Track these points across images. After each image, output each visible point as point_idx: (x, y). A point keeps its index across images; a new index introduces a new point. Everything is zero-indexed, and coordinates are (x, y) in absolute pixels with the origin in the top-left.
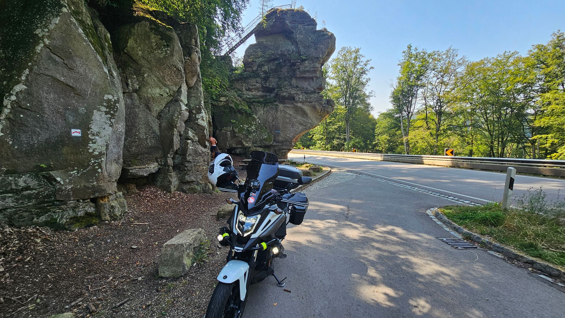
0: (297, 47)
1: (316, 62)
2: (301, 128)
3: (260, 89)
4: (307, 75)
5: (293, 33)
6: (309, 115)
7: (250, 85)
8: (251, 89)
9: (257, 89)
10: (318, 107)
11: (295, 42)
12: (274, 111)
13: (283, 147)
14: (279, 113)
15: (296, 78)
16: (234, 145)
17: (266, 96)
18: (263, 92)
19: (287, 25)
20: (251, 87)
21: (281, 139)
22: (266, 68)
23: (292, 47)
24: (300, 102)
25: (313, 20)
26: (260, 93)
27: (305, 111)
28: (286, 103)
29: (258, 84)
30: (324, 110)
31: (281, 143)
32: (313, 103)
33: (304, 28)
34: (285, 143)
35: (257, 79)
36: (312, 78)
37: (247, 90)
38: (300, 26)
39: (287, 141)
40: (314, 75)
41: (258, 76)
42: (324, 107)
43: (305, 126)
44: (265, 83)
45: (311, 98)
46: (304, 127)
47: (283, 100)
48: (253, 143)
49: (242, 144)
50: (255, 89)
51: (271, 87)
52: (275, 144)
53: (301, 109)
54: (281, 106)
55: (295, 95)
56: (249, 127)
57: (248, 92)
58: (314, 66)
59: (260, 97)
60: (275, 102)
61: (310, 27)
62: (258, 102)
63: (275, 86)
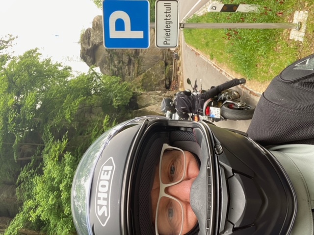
3: (129, 67)
5: (95, 44)
8: (129, 72)
12: (143, 59)
13: (167, 54)
14: (145, 56)
19: (91, 48)
25: (87, 30)
29: (126, 68)
33: (93, 37)
34: (164, 53)
41: (121, 67)
48: (163, 73)
49: (163, 80)
50: (129, 70)
52: (164, 59)
54: (141, 54)
56: (153, 75)
57: (131, 75)
59: (134, 66)
60: (138, 58)
61: (91, 33)
62: (138, 69)
63: (128, 57)
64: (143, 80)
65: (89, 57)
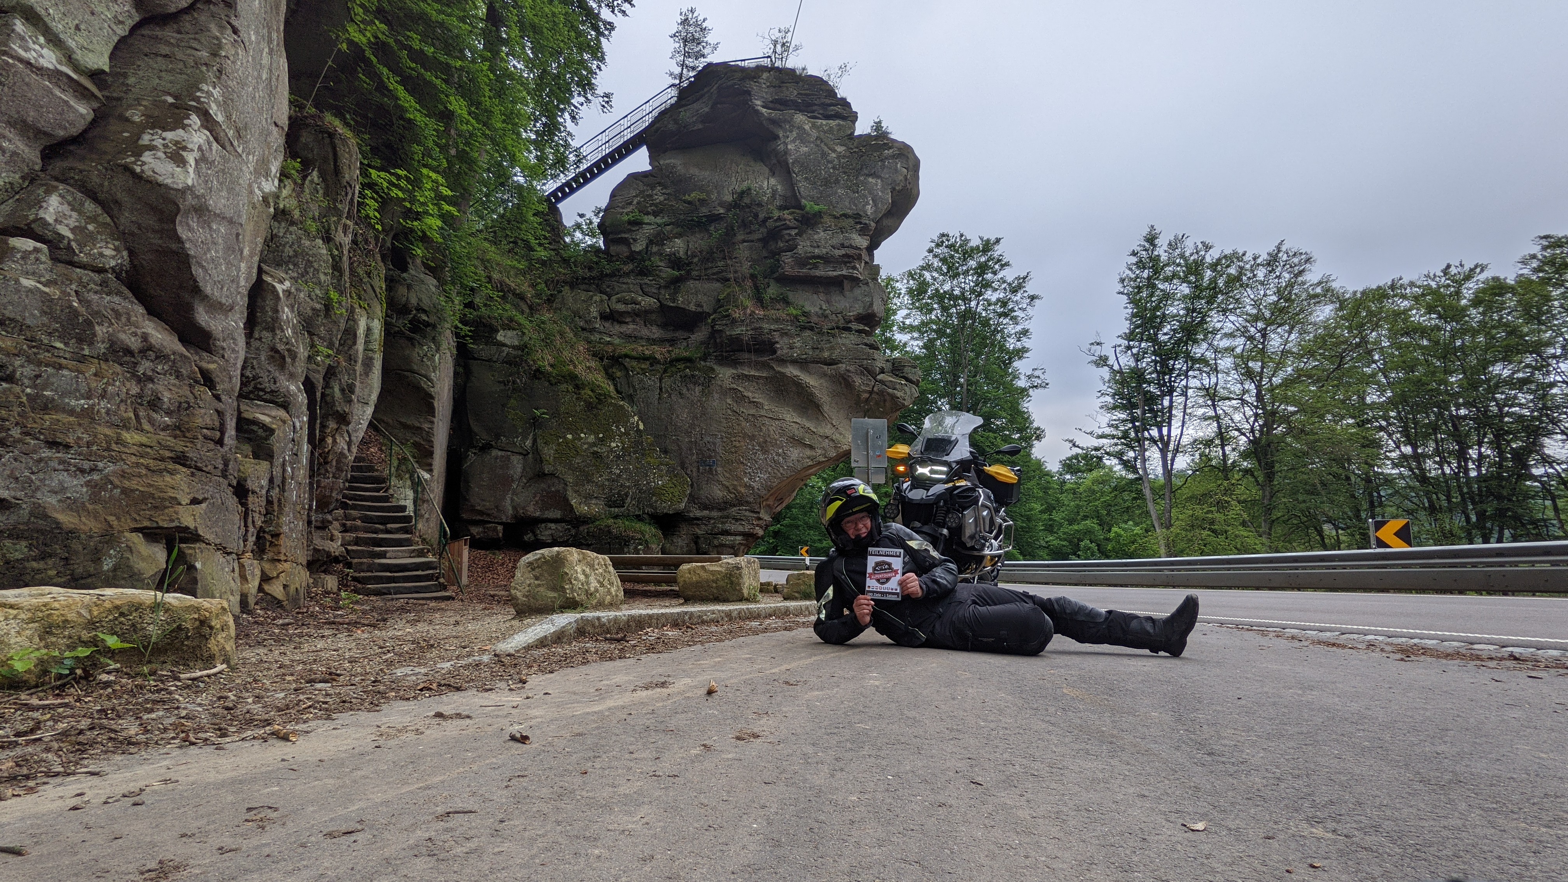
0: (791, 184)
3: (653, 317)
4: (821, 271)
5: (777, 137)
6: (826, 408)
7: (619, 301)
8: (622, 314)
9: (642, 315)
11: (780, 166)
12: (698, 389)
13: (727, 526)
14: (716, 396)
15: (782, 279)
16: (533, 511)
17: (671, 340)
18: (664, 326)
19: (757, 111)
20: (621, 307)
21: (718, 493)
22: (678, 246)
23: (773, 181)
24: (795, 362)
26: (656, 332)
27: (812, 394)
28: (742, 364)
29: (648, 299)
31: (720, 510)
32: (842, 367)
33: (814, 126)
34: (733, 511)
35: (647, 281)
36: (839, 283)
37: (604, 317)
38: (799, 118)
39: (740, 501)
40: (844, 272)
43: (811, 447)
44: (673, 295)
45: (832, 348)
46: (808, 452)
47: (732, 351)
48: (610, 504)
50: (635, 315)
51: (692, 307)
53: (798, 385)
54: (725, 374)
55: (776, 336)
56: (602, 443)
57: (607, 325)
58: (847, 243)
63: (706, 308)
65: (706, 110)
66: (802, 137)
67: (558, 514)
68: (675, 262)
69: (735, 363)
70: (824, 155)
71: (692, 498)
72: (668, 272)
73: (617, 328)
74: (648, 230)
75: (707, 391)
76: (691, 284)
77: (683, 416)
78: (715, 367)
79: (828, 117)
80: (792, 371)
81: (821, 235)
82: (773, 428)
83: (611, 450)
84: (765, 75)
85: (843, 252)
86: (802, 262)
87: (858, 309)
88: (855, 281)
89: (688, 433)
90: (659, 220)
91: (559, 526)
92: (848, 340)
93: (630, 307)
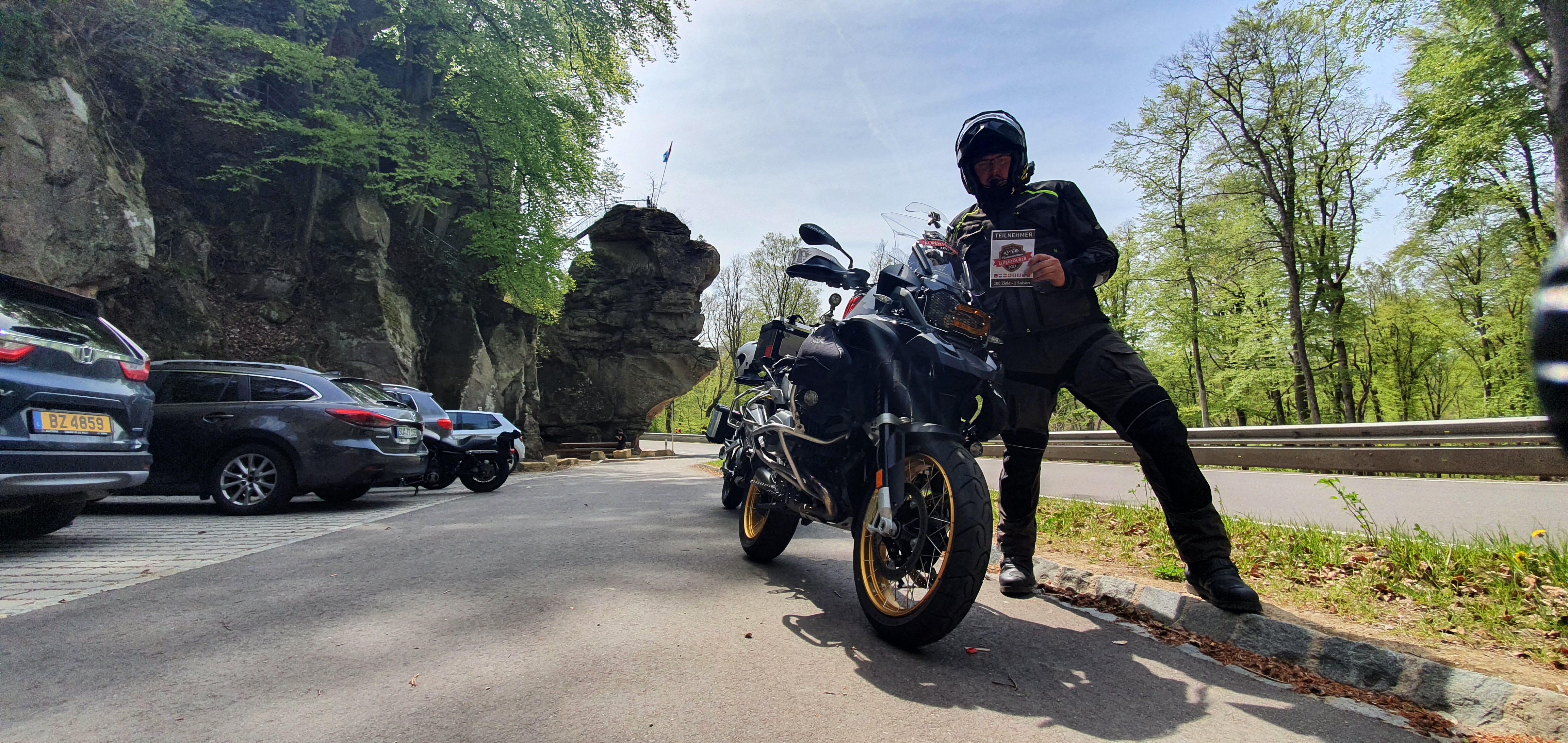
0: (659, 267)
1: (687, 290)
2: (660, 393)
3: (595, 327)
4: (673, 310)
5: (652, 243)
6: (675, 372)
7: (578, 321)
8: (580, 327)
9: (591, 327)
10: (689, 362)
11: (654, 258)
12: (617, 364)
14: (625, 368)
15: (655, 313)
17: (604, 339)
18: (599, 331)
19: (643, 231)
20: (579, 324)
21: (626, 411)
22: (606, 294)
23: (651, 265)
24: (661, 352)
25: (684, 227)
26: (596, 334)
27: (669, 367)
28: (636, 353)
29: (592, 319)
30: (699, 365)
31: (628, 419)
32: (682, 354)
33: (670, 240)
34: (634, 419)
35: (591, 311)
36: (681, 315)
37: (571, 328)
38: (663, 235)
39: (637, 415)
40: (685, 310)
41: (592, 306)
42: (700, 361)
43: (668, 390)
44: (604, 318)
45: (677, 346)
46: (667, 393)
47: (632, 348)
48: (578, 418)
49: (558, 418)
50: (586, 327)
51: (613, 324)
52: (616, 420)
53: (663, 364)
54: (629, 358)
55: (652, 341)
56: (574, 391)
57: (572, 331)
59: (595, 340)
60: (619, 350)
61: (679, 237)
62: (590, 350)
63: (620, 325)
64: (560, 361)
65: (618, 226)
66: (664, 245)
67: (555, 423)
68: (604, 301)
69: (633, 353)
70: (674, 254)
71: (616, 415)
72: (600, 306)
73: (578, 333)
74: (591, 285)
75: (621, 366)
76: (613, 312)
77: (610, 377)
78: (625, 354)
79: (676, 234)
80: (659, 356)
81: (672, 293)
82: (650, 382)
83: (578, 395)
84: (646, 214)
85: (682, 302)
86: (664, 306)
87: (690, 327)
88: (689, 314)
89: (612, 385)
90: (596, 281)
91: (557, 429)
92: (685, 342)
93: (583, 324)
